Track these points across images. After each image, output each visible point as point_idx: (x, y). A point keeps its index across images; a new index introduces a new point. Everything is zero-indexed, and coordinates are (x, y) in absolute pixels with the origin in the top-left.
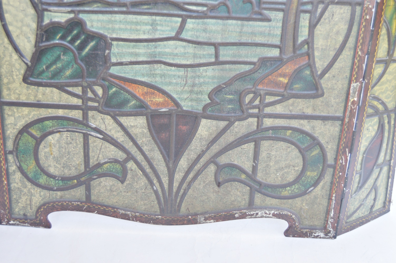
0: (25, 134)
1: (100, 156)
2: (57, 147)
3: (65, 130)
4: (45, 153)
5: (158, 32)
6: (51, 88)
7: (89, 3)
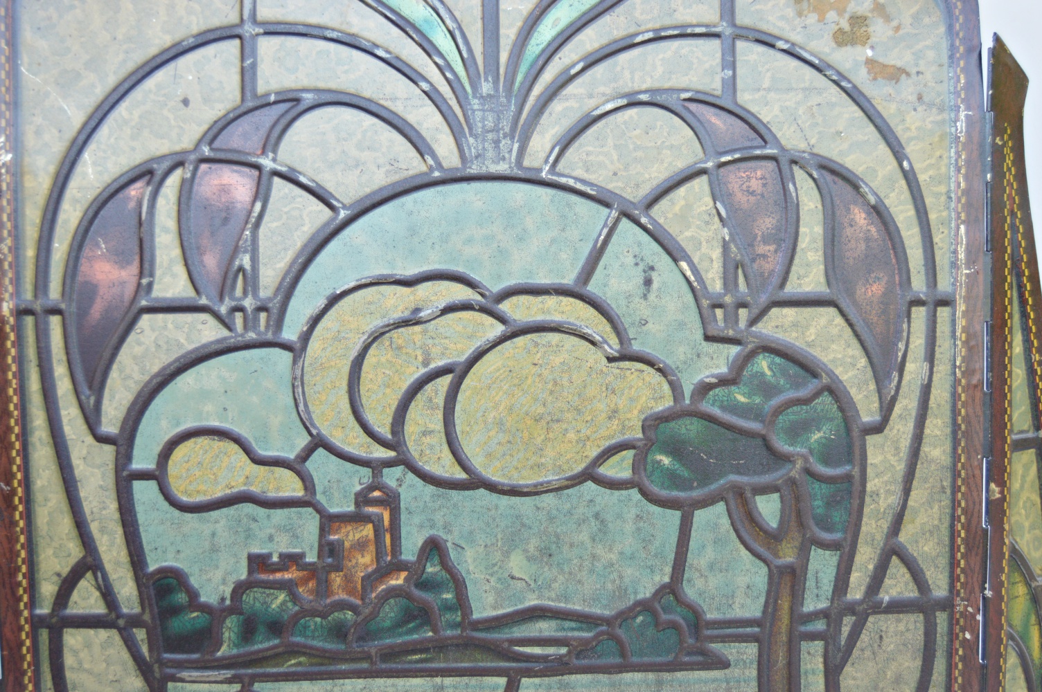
7: (277, 655)
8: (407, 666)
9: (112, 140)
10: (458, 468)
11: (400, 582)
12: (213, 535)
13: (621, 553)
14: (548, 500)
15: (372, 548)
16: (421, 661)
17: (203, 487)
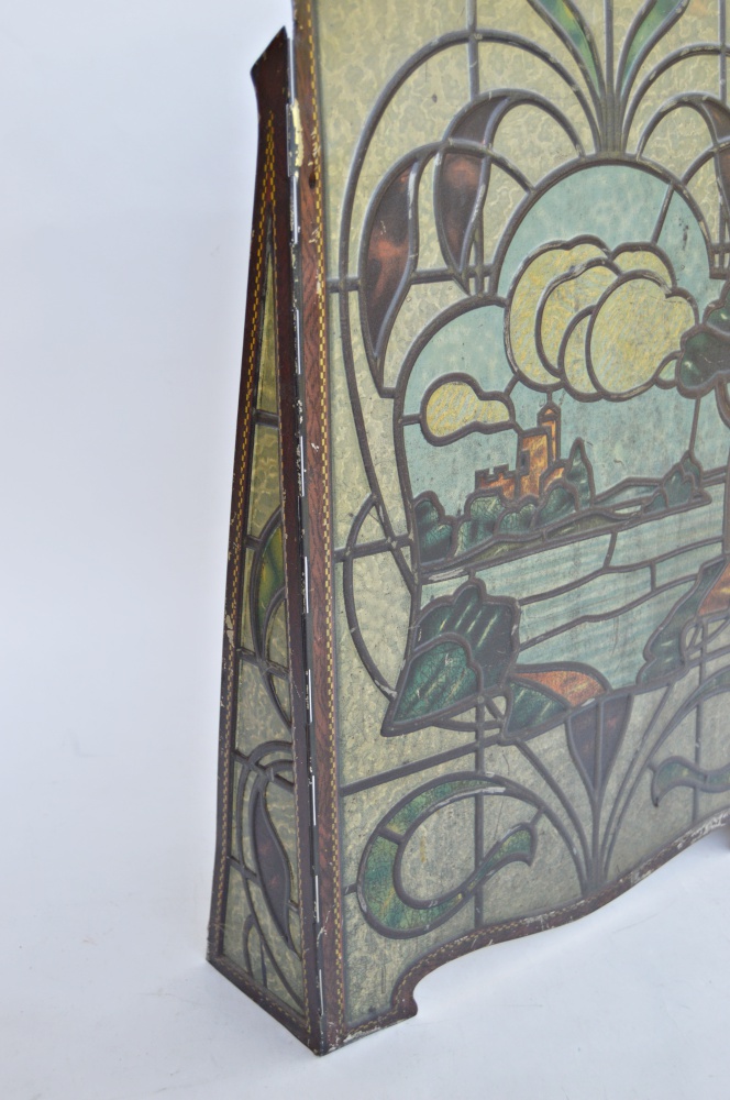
0: (380, 839)
1: (500, 828)
2: (433, 841)
3: (448, 801)
4: (412, 863)
5: (582, 568)
6: (427, 729)
7: (490, 548)
8: (562, 538)
9: (387, 133)
10: (591, 386)
11: (560, 476)
12: (454, 460)
13: (667, 434)
14: (635, 401)
15: (545, 454)
16: (569, 532)
17: (448, 424)
